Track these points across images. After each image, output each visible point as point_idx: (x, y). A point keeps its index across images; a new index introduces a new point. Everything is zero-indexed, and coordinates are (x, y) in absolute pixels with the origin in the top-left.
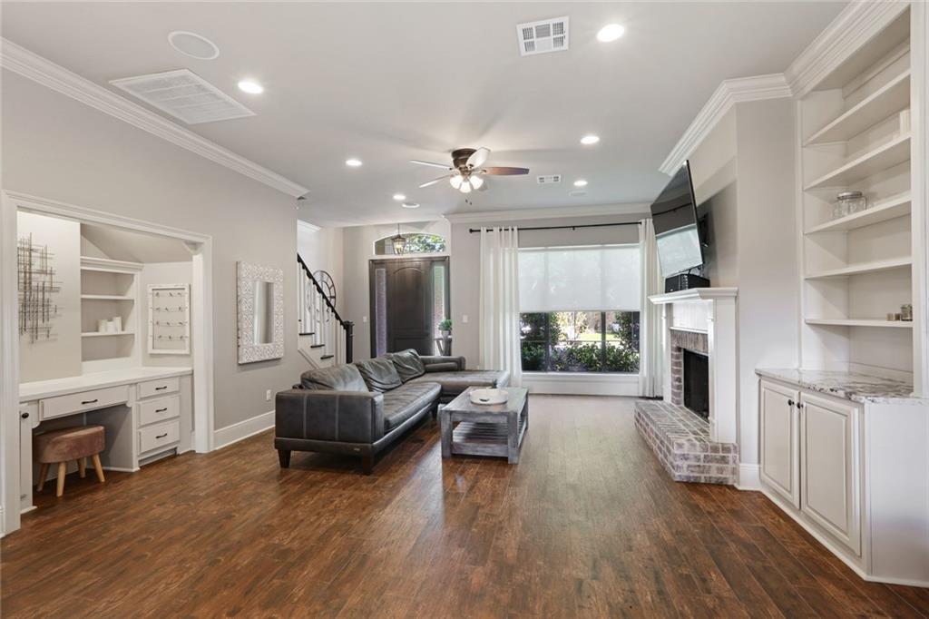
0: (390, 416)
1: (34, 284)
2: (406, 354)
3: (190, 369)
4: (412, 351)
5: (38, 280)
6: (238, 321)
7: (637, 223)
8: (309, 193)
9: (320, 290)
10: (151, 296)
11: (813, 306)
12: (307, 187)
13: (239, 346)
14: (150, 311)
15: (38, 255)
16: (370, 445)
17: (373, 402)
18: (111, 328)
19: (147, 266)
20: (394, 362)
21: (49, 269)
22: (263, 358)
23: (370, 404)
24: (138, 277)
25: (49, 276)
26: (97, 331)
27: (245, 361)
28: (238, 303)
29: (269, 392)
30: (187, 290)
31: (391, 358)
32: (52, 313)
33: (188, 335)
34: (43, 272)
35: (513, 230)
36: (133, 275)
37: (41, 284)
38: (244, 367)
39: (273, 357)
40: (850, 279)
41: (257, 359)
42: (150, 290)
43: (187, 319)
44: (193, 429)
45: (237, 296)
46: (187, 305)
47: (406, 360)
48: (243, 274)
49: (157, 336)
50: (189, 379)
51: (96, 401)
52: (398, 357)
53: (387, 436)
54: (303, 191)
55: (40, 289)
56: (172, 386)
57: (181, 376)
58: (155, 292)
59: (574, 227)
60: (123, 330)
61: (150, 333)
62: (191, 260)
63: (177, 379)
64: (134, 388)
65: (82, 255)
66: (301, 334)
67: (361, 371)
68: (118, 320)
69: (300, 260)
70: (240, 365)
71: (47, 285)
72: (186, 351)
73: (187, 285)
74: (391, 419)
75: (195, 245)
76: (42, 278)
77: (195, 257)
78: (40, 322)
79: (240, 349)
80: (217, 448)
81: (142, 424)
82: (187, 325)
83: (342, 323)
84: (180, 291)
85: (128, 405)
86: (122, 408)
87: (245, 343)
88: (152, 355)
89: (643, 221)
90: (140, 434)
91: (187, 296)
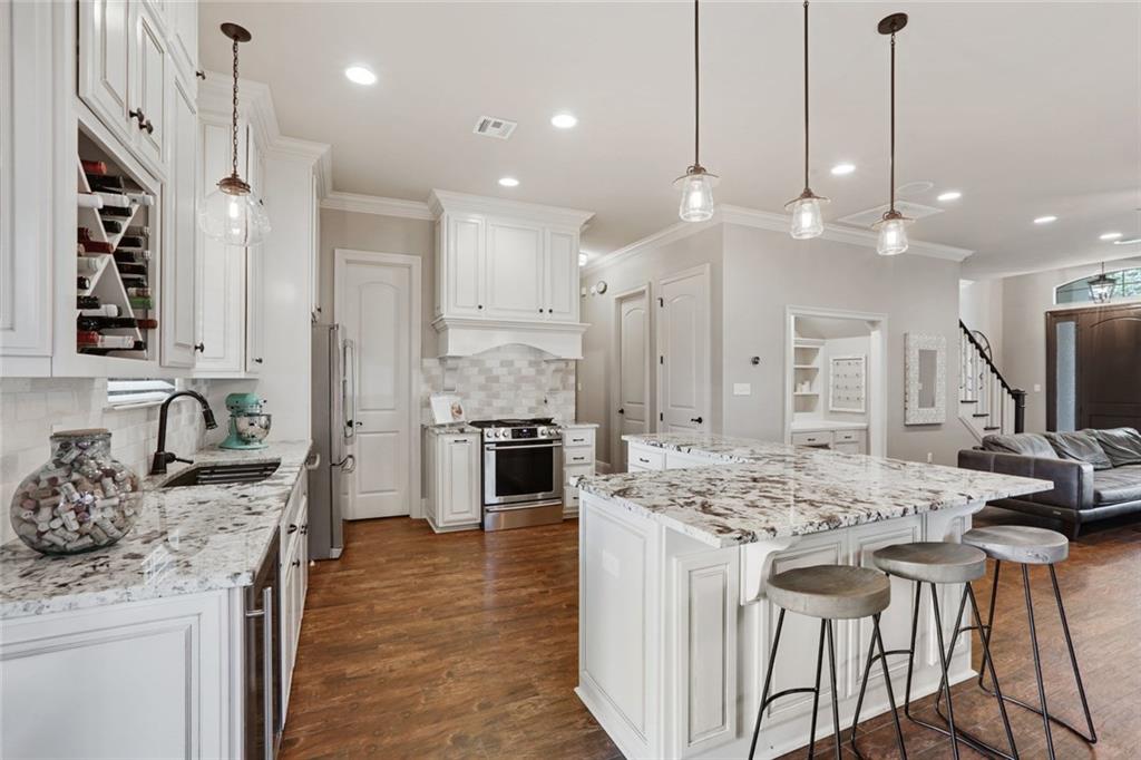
0: (1103, 489)
2: (1120, 433)
3: (866, 425)
4: (1130, 430)
6: (905, 386)
8: (973, 255)
9: (972, 340)
10: (832, 365)
12: (970, 249)
13: (906, 409)
14: (832, 378)
16: (1075, 511)
17: (1080, 470)
19: (828, 341)
20: (1099, 440)
22: (926, 422)
23: (1076, 471)
24: (822, 349)
27: (912, 423)
28: (905, 369)
29: (930, 454)
30: (863, 360)
31: (1093, 435)
33: (864, 396)
36: (817, 349)
38: (910, 428)
39: (935, 422)
41: (921, 422)
42: (831, 361)
43: (864, 384)
45: (905, 364)
46: (864, 372)
47: (1120, 440)
48: (909, 342)
49: (837, 396)
50: (865, 432)
52: (1106, 435)
53: (1097, 510)
54: (968, 253)
56: (854, 436)
57: (860, 430)
58: (836, 362)
60: (810, 391)
61: (831, 394)
62: (870, 334)
63: (855, 432)
64: (832, 434)
66: (962, 402)
67: (1052, 444)
68: (807, 383)
69: (962, 325)
70: (907, 426)
72: (863, 410)
73: (864, 355)
74: (1103, 493)
75: (873, 323)
77: (873, 333)
79: (907, 411)
82: (863, 390)
83: (1009, 392)
84: (857, 361)
87: (911, 407)
88: (832, 412)
91: (863, 364)
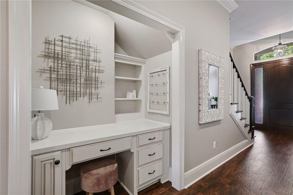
1: (90, 67)
3: (169, 125)
5: (93, 65)
6: (199, 93)
10: (149, 77)
13: (199, 111)
14: (149, 87)
15: (93, 50)
18: (131, 96)
21: (98, 59)
24: (143, 67)
25: (98, 63)
26: (126, 97)
27: (204, 122)
28: (199, 79)
29: (215, 143)
30: (168, 71)
32: (99, 85)
33: (168, 101)
34: (95, 61)
36: (141, 66)
37: (94, 68)
38: (202, 126)
39: (218, 119)
41: (210, 121)
42: (149, 74)
43: (168, 91)
44: (170, 166)
45: (199, 74)
46: (168, 81)
48: (203, 58)
49: (152, 101)
50: (168, 132)
51: (110, 148)
55: (94, 70)
56: (158, 137)
57: (164, 130)
58: (151, 75)
60: (137, 97)
61: (148, 100)
63: (162, 132)
64: (135, 138)
65: (115, 53)
66: (231, 104)
68: (134, 92)
70: (200, 124)
71: (97, 68)
72: (167, 113)
73: (168, 67)
75: (174, 35)
76: (95, 64)
78: (93, 90)
79: (201, 113)
80: (186, 187)
81: (140, 165)
82: (168, 95)
83: (248, 98)
84: (163, 72)
85: (132, 151)
86: (128, 153)
87: (204, 109)
88: (149, 113)
90: (138, 171)
91: (168, 74)
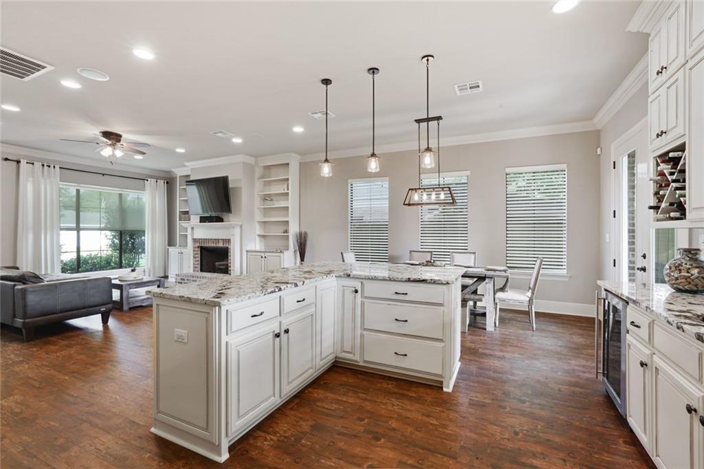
7: (144, 180)
11: (258, 230)
35: (54, 167)
40: (264, 222)
59: (103, 175)
89: (149, 180)
